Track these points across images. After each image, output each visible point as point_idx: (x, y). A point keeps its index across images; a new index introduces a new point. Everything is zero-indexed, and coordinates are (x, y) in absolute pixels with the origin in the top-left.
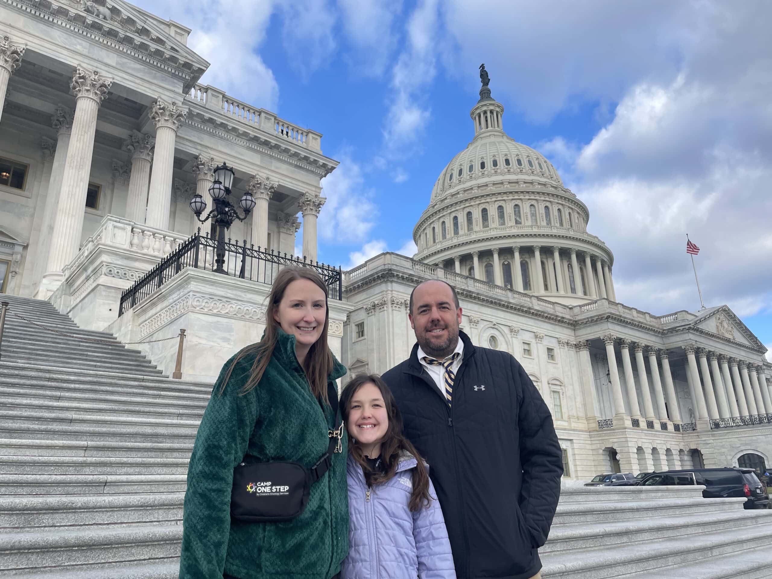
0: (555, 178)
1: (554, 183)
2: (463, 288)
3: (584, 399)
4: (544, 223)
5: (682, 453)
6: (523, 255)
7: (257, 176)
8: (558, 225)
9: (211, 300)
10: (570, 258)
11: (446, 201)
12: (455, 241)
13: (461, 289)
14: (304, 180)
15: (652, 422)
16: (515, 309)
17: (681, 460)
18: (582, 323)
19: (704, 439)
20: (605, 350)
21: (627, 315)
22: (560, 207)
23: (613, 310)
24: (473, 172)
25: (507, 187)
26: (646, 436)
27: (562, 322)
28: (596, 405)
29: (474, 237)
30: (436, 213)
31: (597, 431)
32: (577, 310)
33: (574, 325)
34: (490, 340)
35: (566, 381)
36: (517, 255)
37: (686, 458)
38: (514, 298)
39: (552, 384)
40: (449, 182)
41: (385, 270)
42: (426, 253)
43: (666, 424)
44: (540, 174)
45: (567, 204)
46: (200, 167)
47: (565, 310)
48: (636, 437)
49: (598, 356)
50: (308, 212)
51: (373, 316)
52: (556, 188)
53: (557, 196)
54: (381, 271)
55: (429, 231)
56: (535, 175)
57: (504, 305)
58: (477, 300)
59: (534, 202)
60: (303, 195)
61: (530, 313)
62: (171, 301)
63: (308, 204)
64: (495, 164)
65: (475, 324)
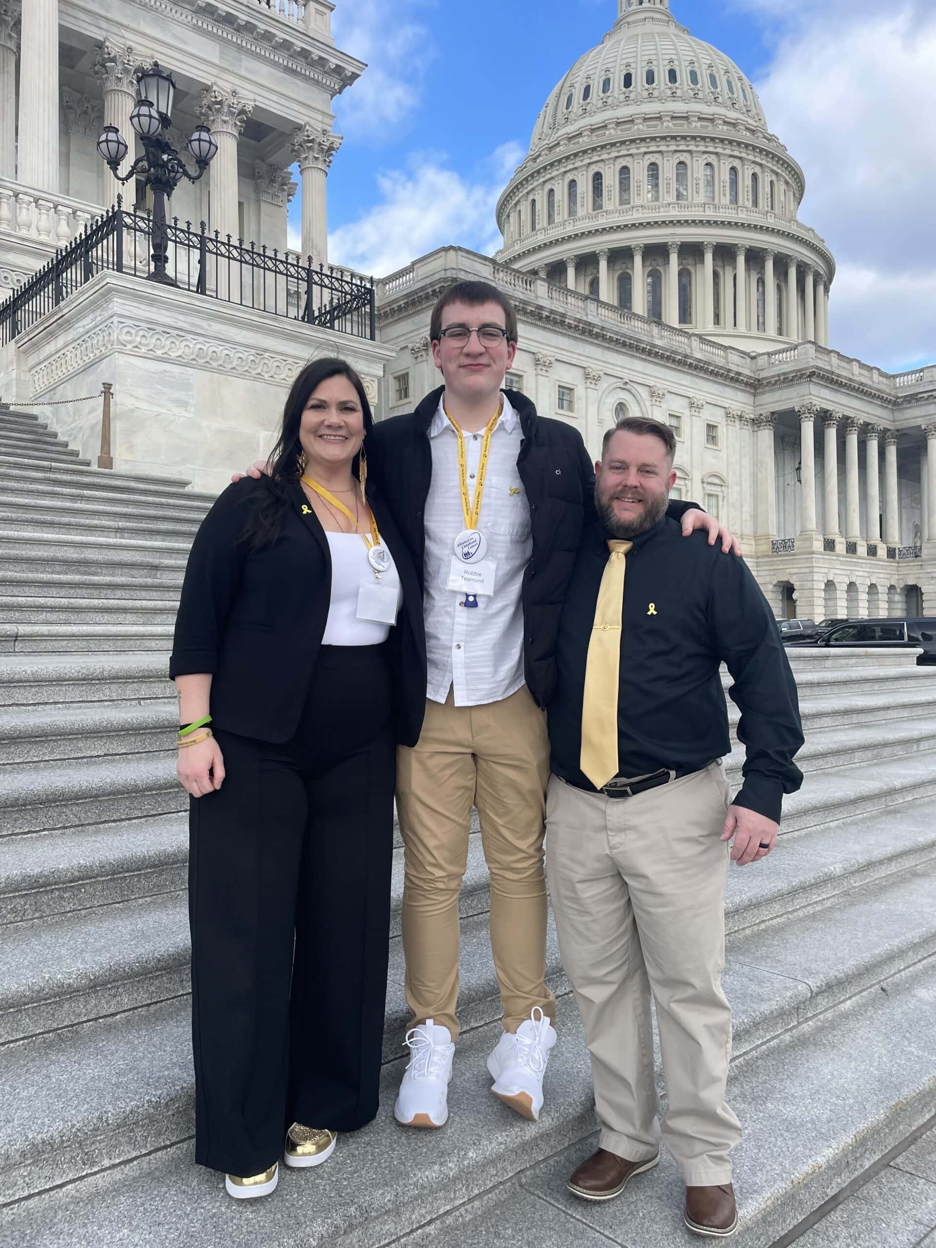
0: (754, 111)
1: (751, 121)
2: (578, 316)
3: (755, 508)
4: (726, 200)
5: (892, 591)
6: (685, 259)
7: (215, 88)
8: (749, 204)
9: (151, 332)
10: (763, 267)
11: (557, 150)
12: (570, 229)
13: (576, 319)
14: (301, 100)
15: (855, 544)
16: (662, 357)
17: (890, 602)
18: (768, 383)
19: (929, 571)
20: (799, 428)
21: (843, 371)
22: (757, 170)
23: (822, 363)
24: (608, 94)
25: (668, 127)
26: (842, 564)
27: (737, 381)
28: (773, 517)
29: (603, 221)
30: (538, 172)
31: (768, 556)
32: (762, 361)
33: (755, 386)
34: (616, 409)
35: (731, 479)
36: (674, 258)
37: (897, 598)
38: (662, 337)
39: (709, 483)
40: (565, 111)
41: (445, 280)
42: (518, 249)
43: (875, 547)
44: (729, 103)
45: (770, 165)
46: (107, 64)
47: (743, 361)
48: (826, 566)
49: (786, 439)
50: (310, 163)
51: (425, 363)
52: (753, 132)
53: (754, 148)
54: (439, 281)
55: (525, 208)
56: (719, 104)
57: (644, 350)
58: (600, 339)
59: (712, 159)
60: (299, 128)
61: (685, 364)
62: (81, 330)
63: (310, 148)
64: (650, 78)
65: (593, 382)
